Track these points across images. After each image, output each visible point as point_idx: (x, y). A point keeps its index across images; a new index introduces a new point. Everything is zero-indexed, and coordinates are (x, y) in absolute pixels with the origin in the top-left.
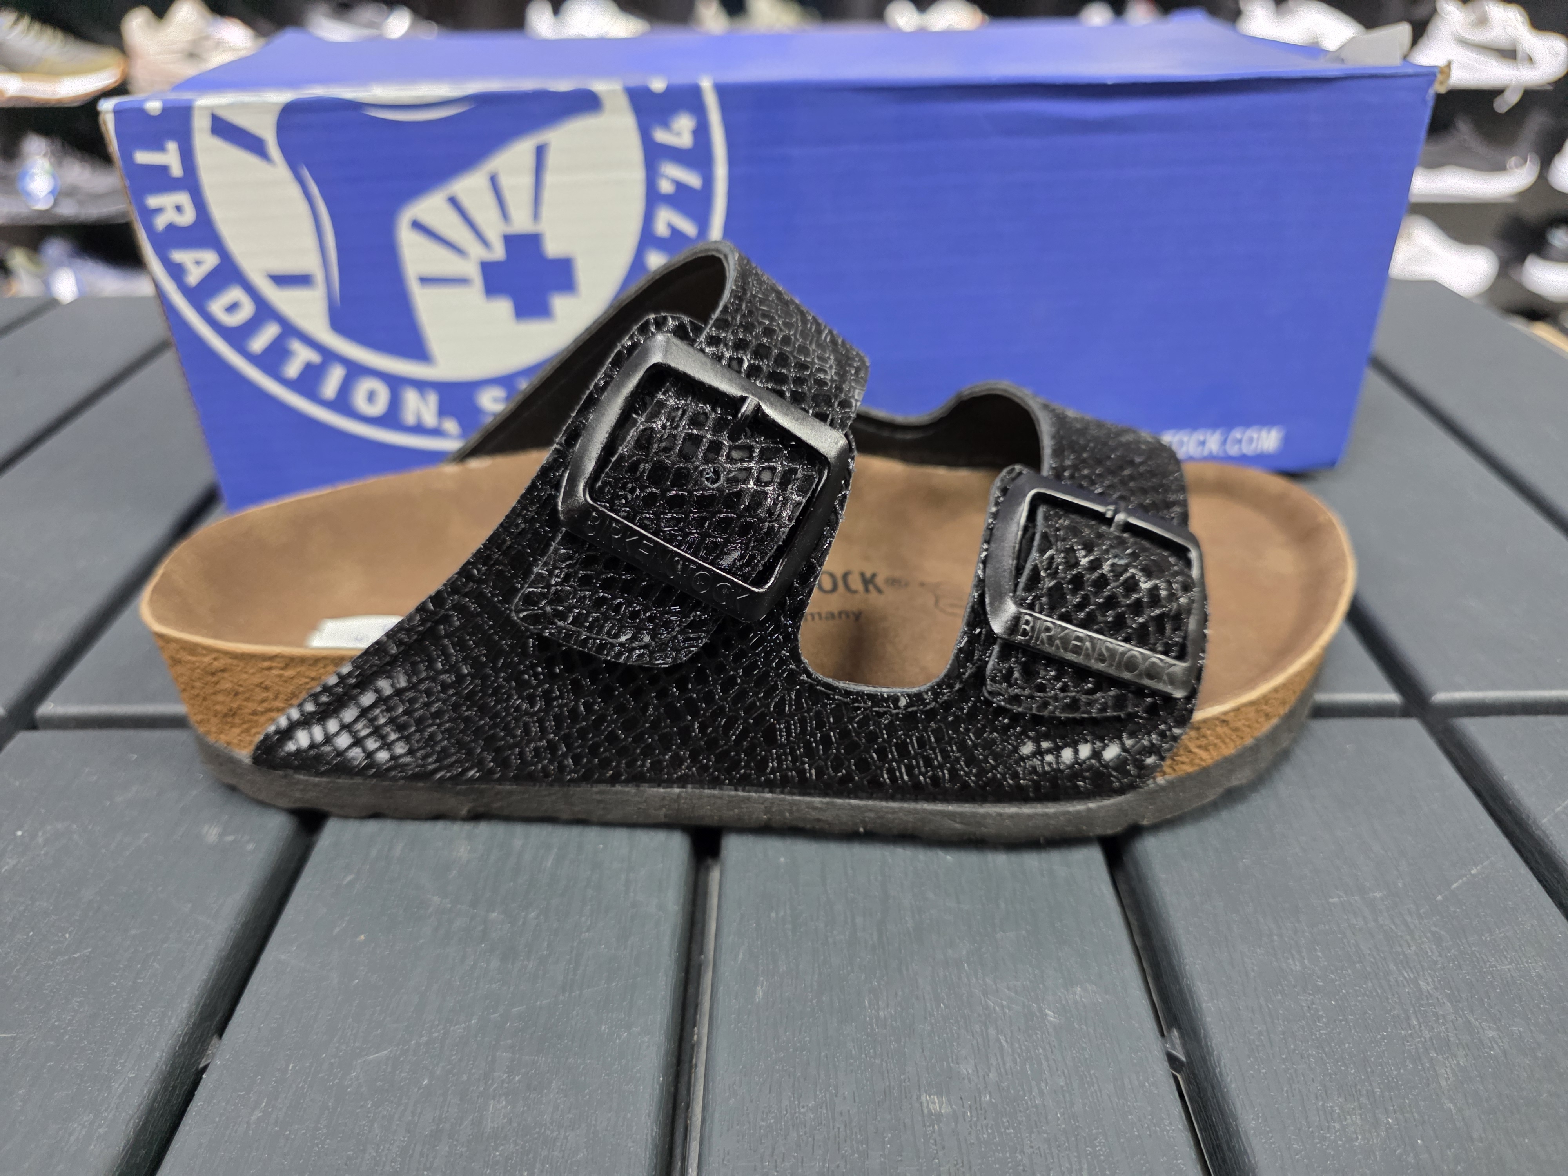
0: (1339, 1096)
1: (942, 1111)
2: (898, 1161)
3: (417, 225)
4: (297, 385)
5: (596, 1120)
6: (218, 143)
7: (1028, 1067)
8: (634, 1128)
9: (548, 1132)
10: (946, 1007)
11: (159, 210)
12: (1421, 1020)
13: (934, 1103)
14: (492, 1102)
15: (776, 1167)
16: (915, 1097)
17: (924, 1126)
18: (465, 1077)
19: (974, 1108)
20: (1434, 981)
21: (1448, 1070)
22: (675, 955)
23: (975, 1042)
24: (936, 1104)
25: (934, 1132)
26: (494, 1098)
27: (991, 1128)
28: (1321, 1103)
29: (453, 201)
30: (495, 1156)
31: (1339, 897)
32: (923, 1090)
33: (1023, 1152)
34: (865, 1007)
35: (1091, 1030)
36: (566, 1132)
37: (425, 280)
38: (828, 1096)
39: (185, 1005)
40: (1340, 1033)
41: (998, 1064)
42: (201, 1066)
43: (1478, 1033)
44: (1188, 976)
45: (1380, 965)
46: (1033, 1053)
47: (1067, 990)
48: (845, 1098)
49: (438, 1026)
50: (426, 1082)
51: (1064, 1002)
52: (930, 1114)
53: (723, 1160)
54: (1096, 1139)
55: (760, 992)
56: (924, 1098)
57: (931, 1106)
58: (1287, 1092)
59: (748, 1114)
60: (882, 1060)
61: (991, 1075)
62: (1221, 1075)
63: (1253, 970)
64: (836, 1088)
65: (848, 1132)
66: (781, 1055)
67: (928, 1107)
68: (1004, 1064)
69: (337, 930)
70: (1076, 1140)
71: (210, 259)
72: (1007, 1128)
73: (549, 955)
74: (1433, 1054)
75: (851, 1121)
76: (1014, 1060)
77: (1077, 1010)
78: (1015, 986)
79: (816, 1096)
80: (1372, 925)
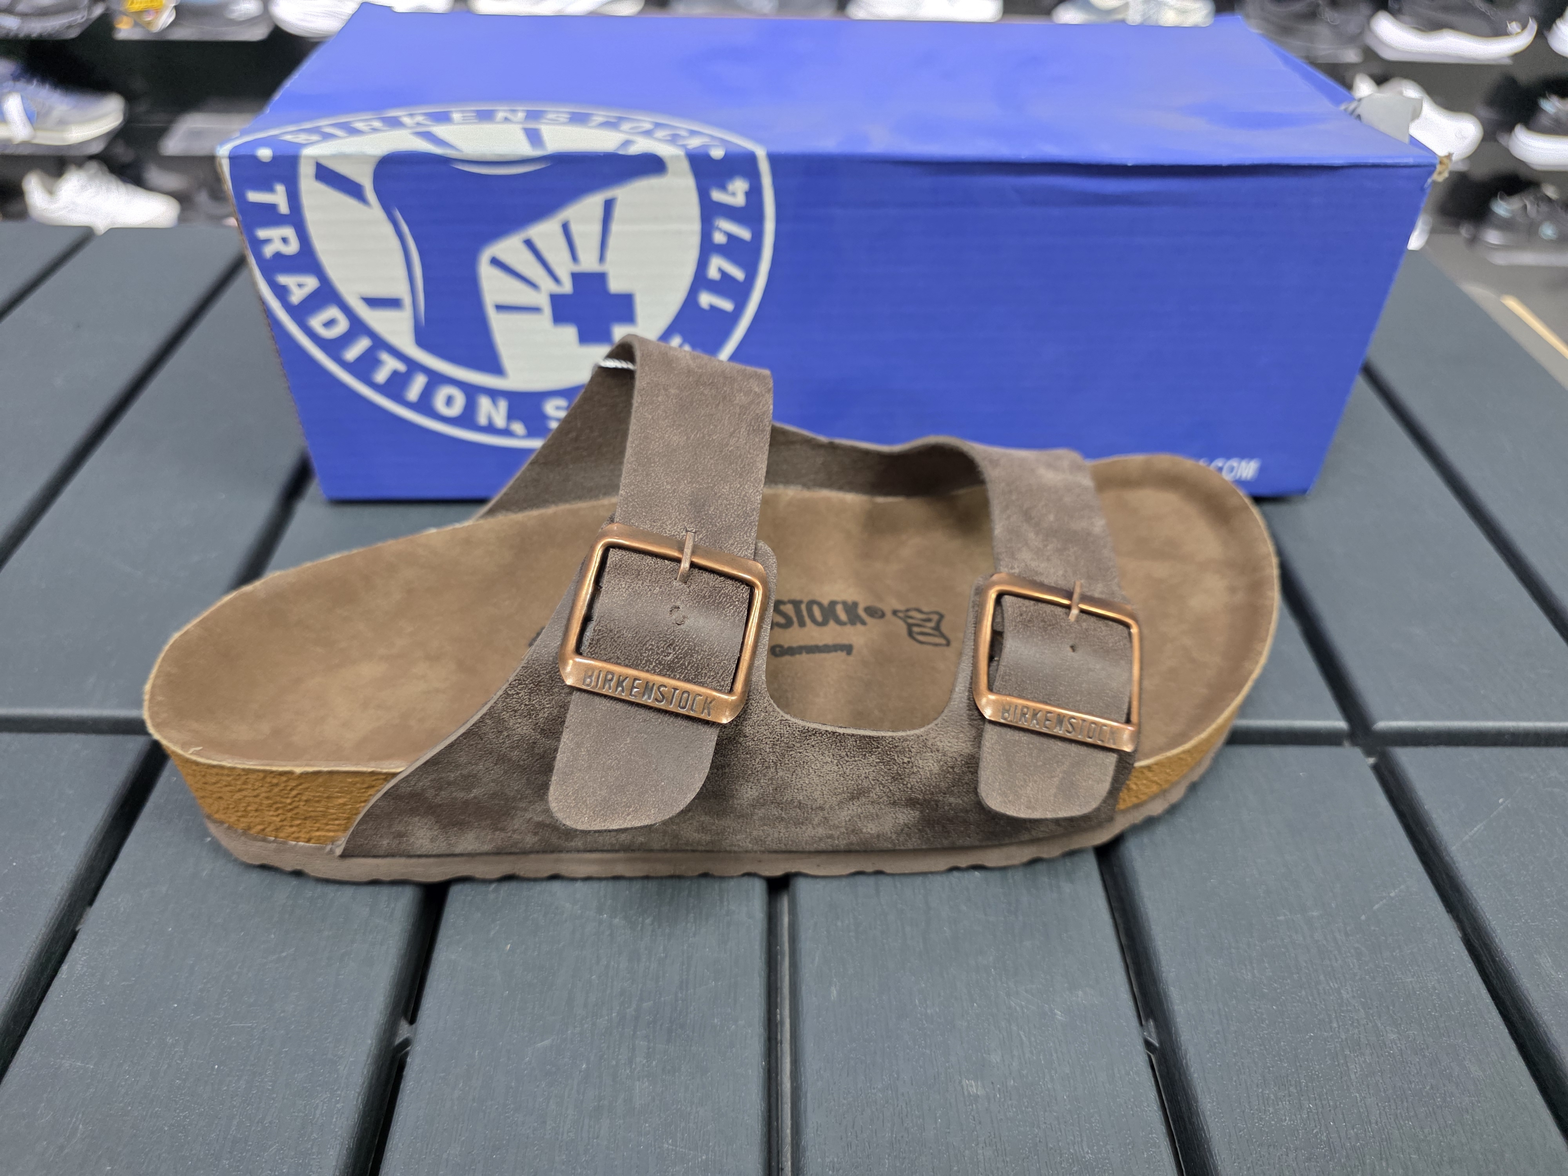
0: (1274, 1085)
1: (979, 1094)
2: (946, 1133)
4: (385, 389)
5: (719, 1098)
7: (1041, 1057)
10: (979, 1006)
11: (267, 241)
12: (1340, 1023)
13: (972, 1086)
14: (637, 1083)
15: (857, 1137)
16: (957, 1081)
17: (965, 1105)
18: (614, 1062)
19: (1002, 1091)
20: (1352, 991)
21: (1357, 1066)
23: (1001, 1037)
24: (974, 1087)
25: (972, 1110)
26: (639, 1080)
27: (1015, 1107)
28: (1260, 1090)
30: (645, 1127)
31: (1285, 915)
32: (963, 1075)
33: (1039, 1127)
34: (916, 1005)
35: (1090, 1028)
38: (892, 1080)
40: (1277, 1034)
41: (1019, 1055)
43: (1383, 1035)
45: (1312, 975)
46: (1045, 1047)
47: (1072, 994)
48: (904, 1082)
49: (587, 1018)
50: (584, 1066)
51: (1069, 1004)
52: (970, 1096)
54: (1092, 1117)
55: (834, 992)
56: (965, 1082)
57: (970, 1089)
58: (1235, 1082)
59: (833, 1094)
60: (931, 1051)
61: (1014, 1064)
62: (1187, 1064)
63: (1215, 978)
64: (898, 1073)
65: (909, 1109)
66: (854, 1045)
67: (967, 1090)
68: (1024, 1056)
69: (492, 933)
70: (1079, 1117)
71: (311, 283)
72: (1027, 1107)
73: (666, 957)
74: (1347, 1052)
75: (910, 1101)
76: (1031, 1052)
77: (1079, 1010)
78: (1031, 989)
79: (883, 1079)
80: (1309, 941)
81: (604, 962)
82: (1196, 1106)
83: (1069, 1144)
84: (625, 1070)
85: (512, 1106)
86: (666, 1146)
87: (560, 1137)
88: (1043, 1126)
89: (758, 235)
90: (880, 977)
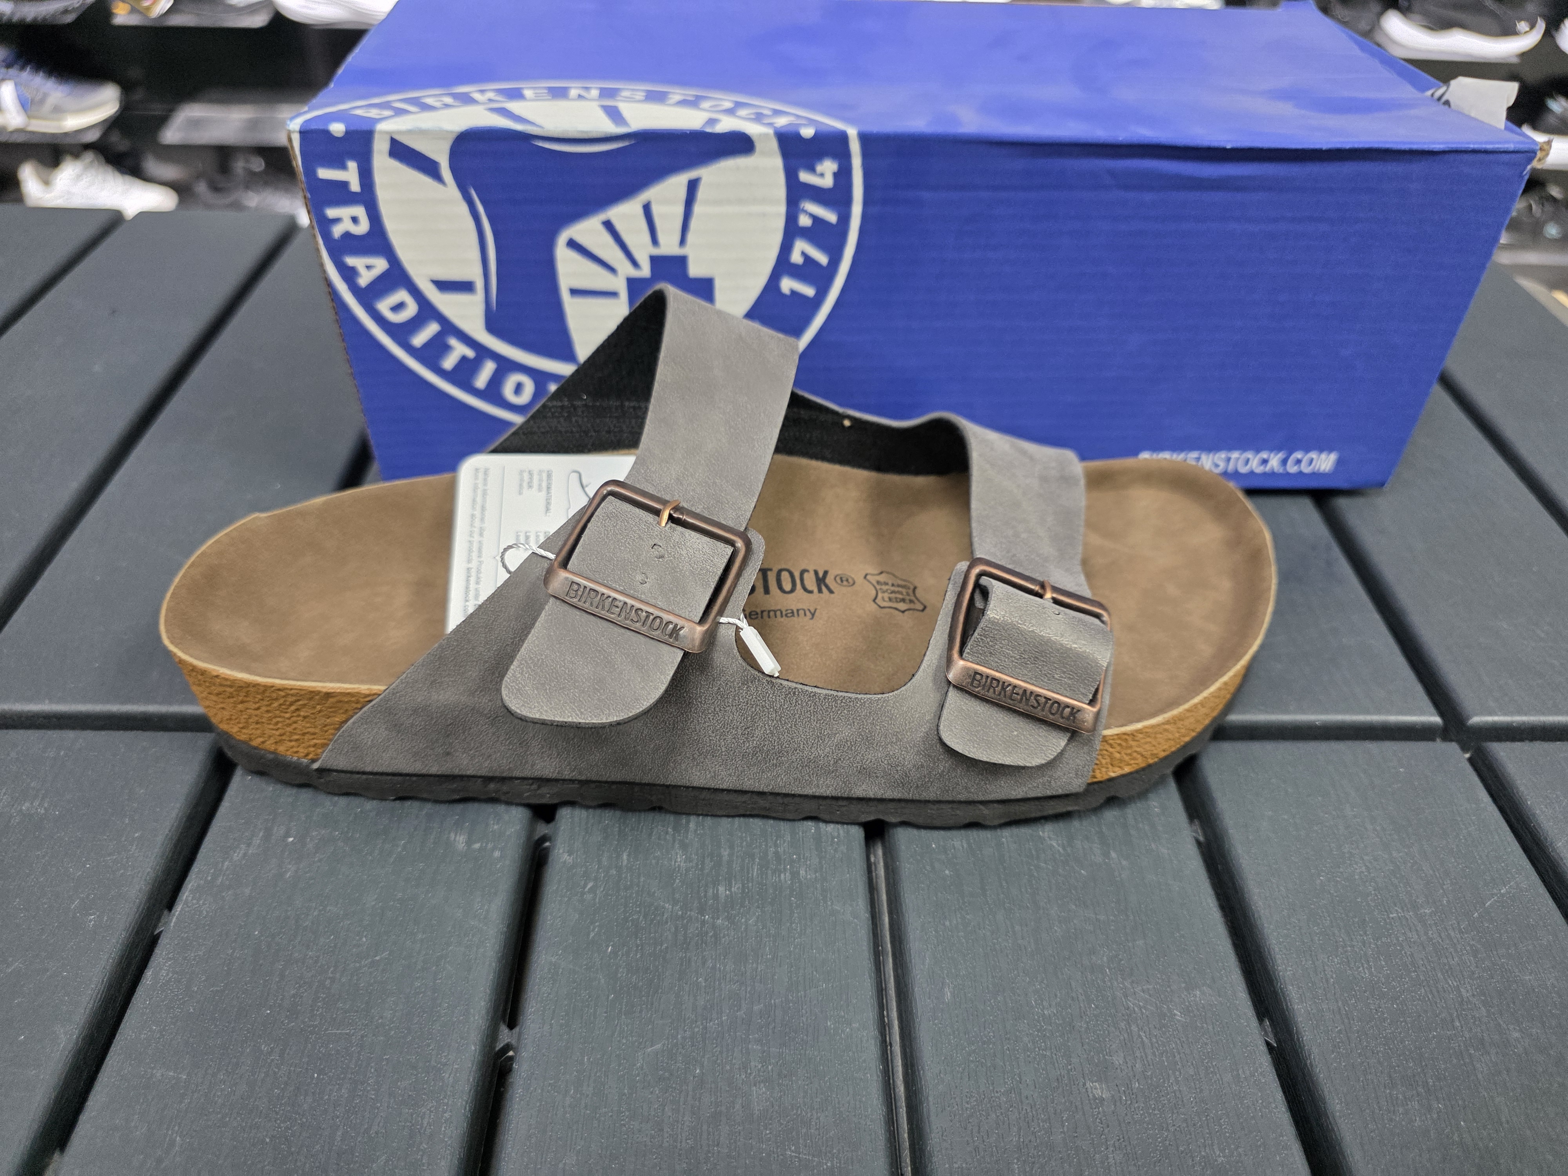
0: (1402, 1085)
1: (1104, 1096)
2: (1074, 1136)
5: (839, 1103)
7: (1164, 1059)
8: (870, 1110)
9: (801, 1111)
10: (1096, 1007)
12: (1463, 1022)
13: (1096, 1089)
14: (754, 1089)
16: (1081, 1084)
17: (1091, 1108)
18: (728, 1067)
19: (1127, 1093)
20: (1472, 989)
21: (1483, 1064)
23: (1122, 1038)
24: (1098, 1090)
25: (1099, 1113)
26: (755, 1085)
27: (1142, 1110)
28: (1388, 1091)
30: (766, 1134)
31: (1397, 913)
32: (1086, 1077)
33: (1168, 1130)
34: (1032, 1007)
35: (1210, 1027)
38: (1014, 1082)
40: (1400, 1033)
41: (1142, 1057)
43: (1505, 1034)
44: (1282, 981)
45: (1430, 973)
46: (1167, 1047)
47: (1189, 994)
48: (1027, 1085)
50: (698, 1071)
51: (1187, 1003)
52: (1095, 1098)
54: (1221, 1119)
55: (948, 994)
56: (1089, 1084)
57: (1095, 1091)
58: (1362, 1081)
59: (955, 1098)
60: (1052, 1053)
61: (1137, 1065)
62: (1312, 1066)
63: (1332, 977)
64: (1020, 1076)
65: (1034, 1112)
66: (973, 1047)
67: (1092, 1092)
68: (1146, 1057)
70: (1207, 1120)
71: (380, 265)
72: (1154, 1109)
74: (1472, 1051)
75: (1035, 1104)
76: (1154, 1054)
77: (1198, 1010)
78: (1148, 989)
79: (1005, 1083)
80: (1424, 938)
81: (710, 964)
82: (1325, 1107)
84: (740, 1076)
85: (627, 1113)
86: (789, 1153)
87: (679, 1145)
88: (1172, 1129)
89: (844, 219)
90: (993, 977)
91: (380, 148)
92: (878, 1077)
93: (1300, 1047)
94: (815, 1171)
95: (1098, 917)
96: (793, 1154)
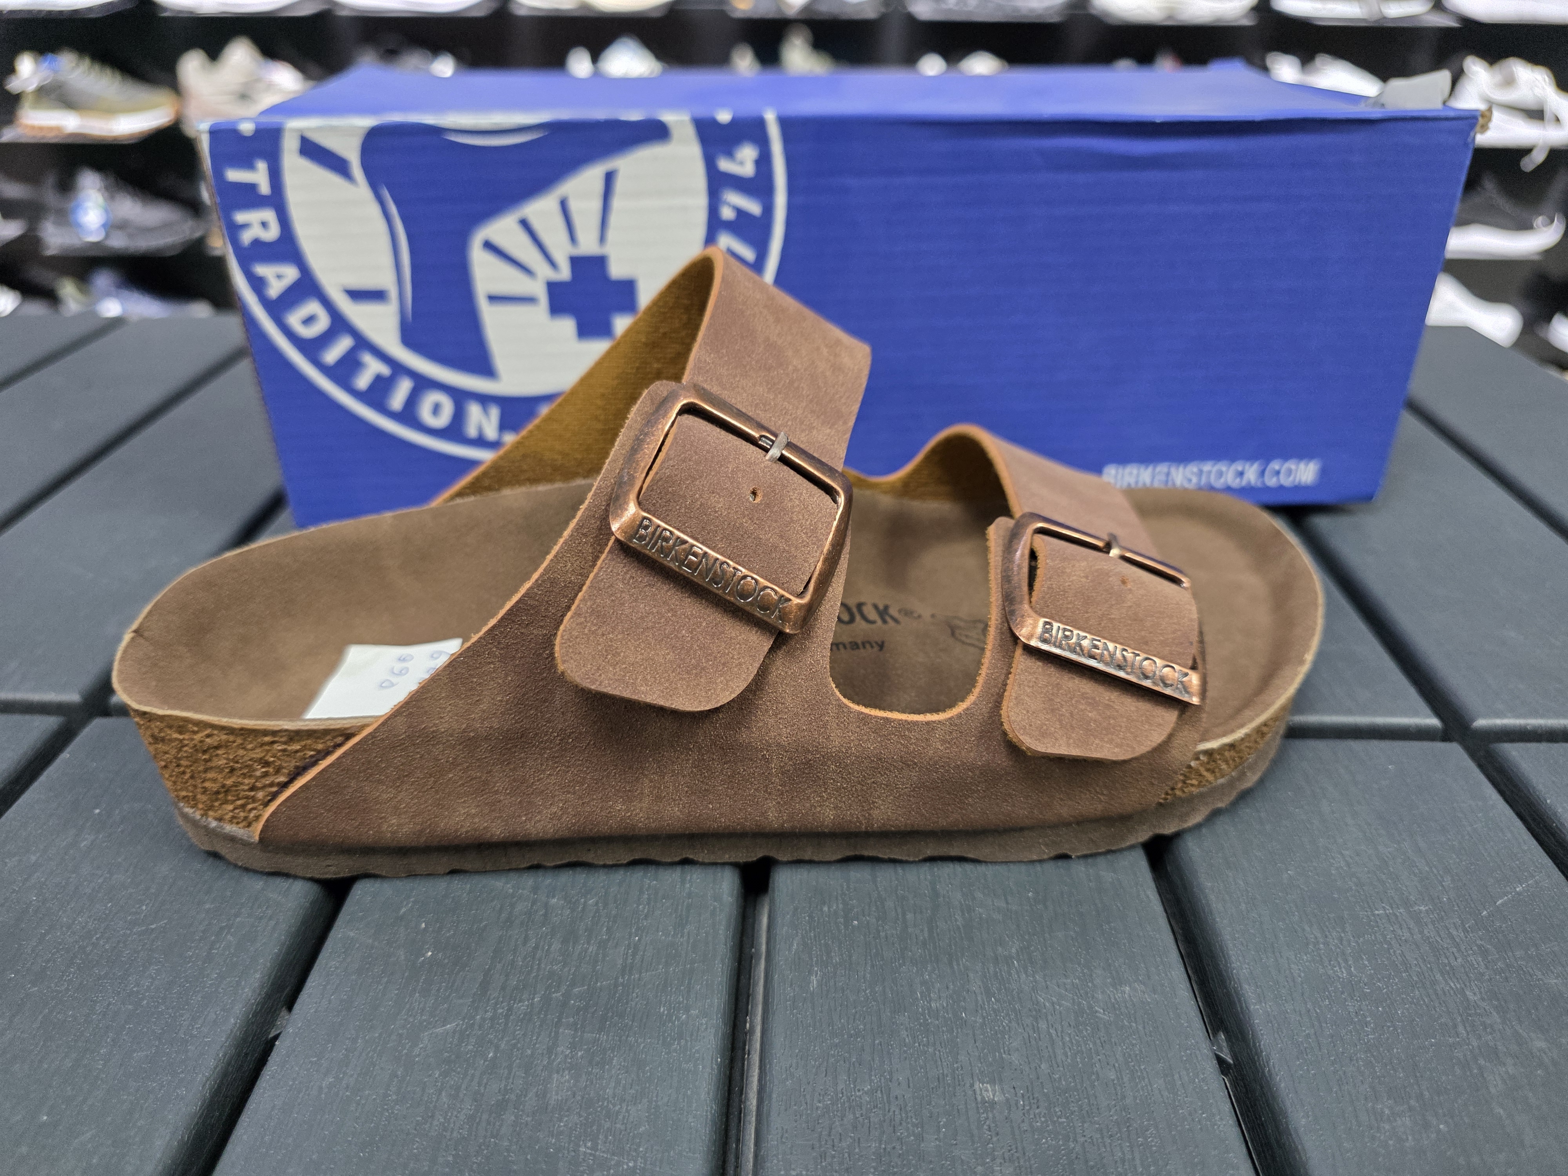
0: (1389, 1098)
1: (996, 1099)
2: (952, 1145)
3: (489, 246)
4: (366, 397)
5: (657, 1096)
6: (305, 164)
7: (1079, 1060)
8: (694, 1105)
9: (611, 1106)
10: (997, 1000)
11: (245, 226)
12: (1469, 1029)
13: (987, 1090)
14: (555, 1076)
15: (833, 1146)
16: (968, 1085)
17: (978, 1112)
18: (529, 1052)
19: (1026, 1097)
20: (1481, 993)
22: (730, 943)
23: (1026, 1036)
24: (989, 1092)
25: (987, 1118)
26: (558, 1072)
27: (1044, 1117)
28: (1370, 1105)
29: (525, 224)
30: (559, 1126)
31: (1384, 909)
32: (976, 1079)
33: (1075, 1140)
34: (917, 998)
35: (1140, 1027)
36: (627, 1106)
37: (493, 299)
38: (883, 1081)
39: (258, 976)
41: (1050, 1057)
42: (271, 1036)
43: (1527, 1043)
44: (1236, 980)
45: (1426, 974)
46: (1083, 1047)
47: (1116, 989)
48: (899, 1084)
49: (502, 1002)
50: (491, 1055)
51: (1113, 1001)
52: (984, 1102)
53: (782, 1138)
54: (1147, 1130)
55: (814, 981)
56: (977, 1086)
57: (985, 1094)
58: (1336, 1093)
59: (805, 1096)
60: (935, 1049)
61: (1043, 1066)
62: (1271, 1075)
63: (1300, 976)
64: (891, 1073)
65: (904, 1115)
66: (836, 1041)
67: (981, 1094)
68: (1055, 1057)
69: (403, 910)
70: (1128, 1131)
71: (291, 273)
72: (1059, 1117)
73: (608, 940)
74: (1482, 1062)
75: (906, 1106)
76: (1065, 1054)
77: (1127, 1008)
78: (1065, 984)
79: (871, 1081)
80: (1417, 937)
81: (532, 943)
82: (1286, 1123)
83: (1116, 1162)
84: (542, 1061)
85: (394, 1097)
86: (582, 1149)
87: (449, 1135)
88: (1083, 1139)
90: (873, 966)
91: (290, 146)
92: (712, 1069)
93: (1256, 1054)
94: (612, 1171)
95: (1010, 907)
96: (589, 1151)
